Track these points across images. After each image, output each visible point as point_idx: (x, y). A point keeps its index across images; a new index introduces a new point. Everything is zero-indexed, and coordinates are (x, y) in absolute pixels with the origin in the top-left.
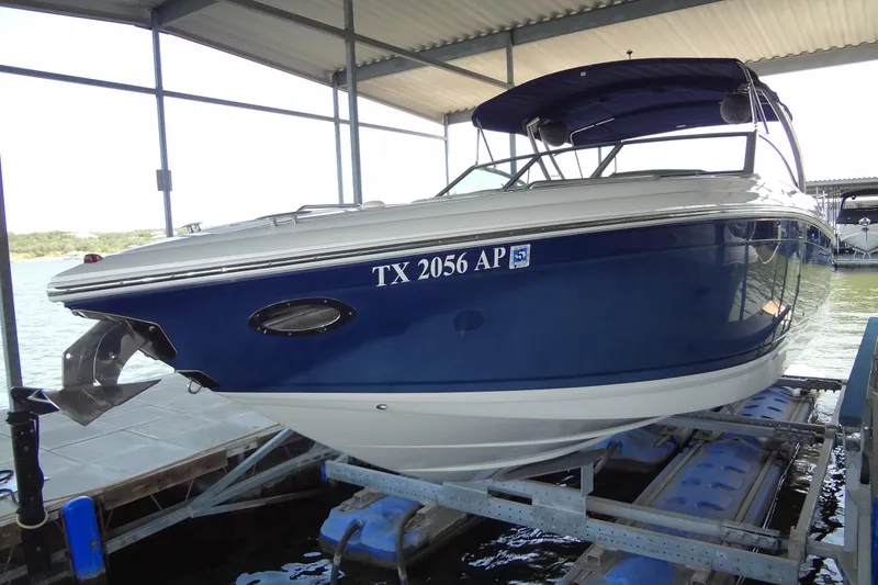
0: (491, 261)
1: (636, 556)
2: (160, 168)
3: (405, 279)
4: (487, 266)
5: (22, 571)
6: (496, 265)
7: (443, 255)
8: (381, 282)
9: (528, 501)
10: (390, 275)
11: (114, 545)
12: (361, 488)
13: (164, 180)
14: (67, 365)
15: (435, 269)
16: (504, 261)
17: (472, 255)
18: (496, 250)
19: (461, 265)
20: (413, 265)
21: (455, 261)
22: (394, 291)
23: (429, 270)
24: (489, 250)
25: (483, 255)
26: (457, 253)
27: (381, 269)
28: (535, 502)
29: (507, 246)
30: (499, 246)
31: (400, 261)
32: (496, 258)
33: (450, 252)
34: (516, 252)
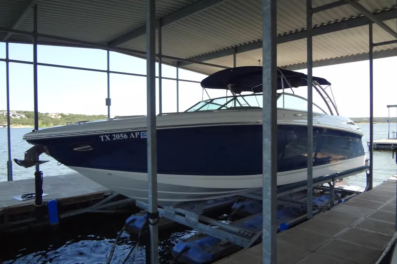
0: (135, 136)
1: (209, 236)
2: (107, 98)
3: (109, 139)
4: (134, 137)
5: (35, 219)
6: (137, 137)
7: (120, 134)
8: (103, 140)
9: (184, 215)
10: (105, 138)
11: (62, 216)
12: (144, 210)
13: (108, 102)
14: (26, 155)
15: (118, 137)
16: (139, 136)
17: (129, 134)
18: (136, 133)
19: (126, 137)
20: (111, 136)
21: (123, 135)
22: (106, 143)
23: (116, 137)
24: (134, 133)
25: (132, 134)
26: (124, 133)
27: (102, 136)
28: (186, 217)
29: (140, 132)
30: (136, 132)
31: (107, 134)
32: (136, 135)
33: (122, 133)
34: (143, 134)
